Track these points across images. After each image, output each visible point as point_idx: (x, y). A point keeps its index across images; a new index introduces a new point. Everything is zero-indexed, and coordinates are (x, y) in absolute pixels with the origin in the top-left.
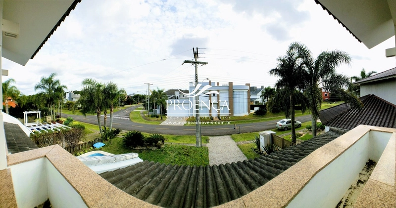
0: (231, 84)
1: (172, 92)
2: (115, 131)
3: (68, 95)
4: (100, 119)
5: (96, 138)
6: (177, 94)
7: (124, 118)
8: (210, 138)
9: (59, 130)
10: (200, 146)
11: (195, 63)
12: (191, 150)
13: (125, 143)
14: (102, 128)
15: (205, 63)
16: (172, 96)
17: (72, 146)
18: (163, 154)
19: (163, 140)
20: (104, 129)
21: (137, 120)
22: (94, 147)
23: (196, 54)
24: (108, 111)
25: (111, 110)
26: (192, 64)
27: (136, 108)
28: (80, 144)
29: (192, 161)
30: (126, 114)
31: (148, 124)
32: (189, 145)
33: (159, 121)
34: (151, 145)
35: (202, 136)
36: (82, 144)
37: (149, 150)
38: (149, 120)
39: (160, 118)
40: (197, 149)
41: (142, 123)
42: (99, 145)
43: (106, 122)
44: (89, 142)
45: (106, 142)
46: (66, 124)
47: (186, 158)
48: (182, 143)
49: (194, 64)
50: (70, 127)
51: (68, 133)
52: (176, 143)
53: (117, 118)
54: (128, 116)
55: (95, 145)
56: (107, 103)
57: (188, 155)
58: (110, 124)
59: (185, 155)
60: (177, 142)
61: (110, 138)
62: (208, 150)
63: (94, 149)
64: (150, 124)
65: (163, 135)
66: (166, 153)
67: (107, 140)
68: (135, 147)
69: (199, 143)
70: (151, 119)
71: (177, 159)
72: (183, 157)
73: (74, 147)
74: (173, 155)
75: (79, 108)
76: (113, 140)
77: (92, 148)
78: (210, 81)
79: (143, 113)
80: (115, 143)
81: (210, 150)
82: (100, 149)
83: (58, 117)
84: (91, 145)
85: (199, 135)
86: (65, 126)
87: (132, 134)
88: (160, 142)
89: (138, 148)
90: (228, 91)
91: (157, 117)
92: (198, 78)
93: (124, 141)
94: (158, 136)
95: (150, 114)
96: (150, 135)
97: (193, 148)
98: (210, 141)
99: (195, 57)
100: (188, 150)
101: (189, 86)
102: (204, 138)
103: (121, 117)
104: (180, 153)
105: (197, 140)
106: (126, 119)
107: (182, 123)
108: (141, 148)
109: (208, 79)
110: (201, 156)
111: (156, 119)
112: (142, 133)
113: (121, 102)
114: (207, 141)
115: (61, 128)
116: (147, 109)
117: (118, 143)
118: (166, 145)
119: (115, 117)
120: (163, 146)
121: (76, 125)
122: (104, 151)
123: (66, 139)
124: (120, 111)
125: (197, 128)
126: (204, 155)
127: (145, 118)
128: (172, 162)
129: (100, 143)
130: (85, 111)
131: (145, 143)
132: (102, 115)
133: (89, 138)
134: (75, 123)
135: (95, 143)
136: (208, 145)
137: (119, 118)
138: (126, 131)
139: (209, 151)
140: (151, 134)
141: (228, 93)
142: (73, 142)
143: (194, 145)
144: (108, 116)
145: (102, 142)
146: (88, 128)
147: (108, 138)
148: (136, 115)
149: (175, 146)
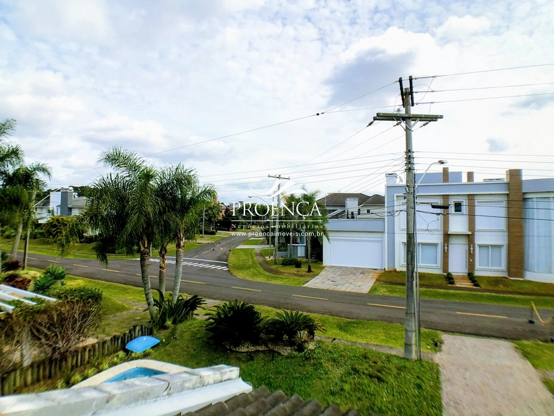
0: (515, 174)
1: (337, 201)
2: (187, 302)
3: (55, 200)
4: (149, 270)
5: (134, 323)
6: (352, 205)
7: (213, 267)
8: (445, 337)
9: (10, 308)
10: (414, 356)
11: (404, 119)
12: (388, 366)
13: (211, 334)
14: (153, 295)
15: (433, 118)
16: (339, 210)
17: (57, 355)
18: (310, 369)
19: (311, 328)
20: (158, 298)
21: (245, 272)
22: (127, 351)
23: (407, 96)
24: (171, 247)
25: (178, 246)
26: (395, 122)
27: (246, 241)
28: (84, 348)
29: (391, 398)
30: (218, 255)
31: (274, 282)
32: (381, 350)
33: (302, 276)
34: (278, 340)
35: (423, 330)
36: (93, 346)
37: (273, 354)
38: (276, 272)
39: (304, 269)
40: (407, 364)
41: (260, 279)
42: (142, 343)
43: (165, 278)
44: (115, 338)
45: (164, 333)
46: (41, 288)
47: (373, 387)
48: (364, 341)
49: (403, 124)
50: (54, 296)
51: (43, 319)
52: (345, 340)
53: (196, 265)
54: (223, 259)
55: (131, 346)
56: (167, 225)
57: (380, 379)
58: (176, 283)
59: (371, 376)
60: (349, 337)
61: (174, 322)
62: (438, 373)
63: (129, 356)
64: (278, 282)
65: (312, 315)
66: (318, 366)
67: (165, 328)
68: (237, 345)
69: (414, 348)
70: (282, 269)
71: (347, 387)
72: (366, 381)
73: (64, 357)
74: (338, 372)
75: (90, 240)
76: (181, 327)
77: (121, 354)
78: (445, 170)
79: (262, 254)
80: (187, 336)
81: (445, 374)
82: (146, 355)
83: (14, 265)
84: (120, 347)
85: (413, 325)
86: (34, 295)
87: (231, 308)
88: (303, 334)
89: (244, 349)
90: (505, 198)
91: (298, 265)
92: (415, 161)
93: (210, 328)
94: (297, 317)
95: (280, 256)
96: (278, 314)
97: (396, 361)
98: (444, 347)
99: (405, 104)
100: (380, 364)
101: (385, 183)
102: (428, 335)
103: (206, 263)
104: (356, 371)
105: (408, 338)
106: (219, 268)
107: (364, 286)
108: (252, 349)
109: (442, 163)
110: (419, 387)
111: (293, 270)
112: (257, 308)
113: (209, 221)
114: (437, 345)
115: (17, 304)
116: (273, 244)
117: (194, 335)
118: (319, 342)
119: (190, 264)
120: (311, 346)
121: (72, 291)
122: (155, 358)
123: (36, 336)
124: (203, 247)
125: (408, 305)
126: (427, 386)
127: (266, 266)
128: (333, 394)
129: (145, 338)
130: (105, 247)
131: (262, 335)
132: (154, 260)
133: (113, 327)
134: (73, 283)
135: (131, 338)
136: (438, 358)
137: (201, 265)
138: (217, 302)
139: (442, 378)
140: (279, 311)
141: (504, 204)
142: (60, 344)
143: (398, 350)
144: (170, 261)
145: (150, 333)
146: (113, 296)
147: (169, 323)
148: (243, 257)
149: (342, 347)
